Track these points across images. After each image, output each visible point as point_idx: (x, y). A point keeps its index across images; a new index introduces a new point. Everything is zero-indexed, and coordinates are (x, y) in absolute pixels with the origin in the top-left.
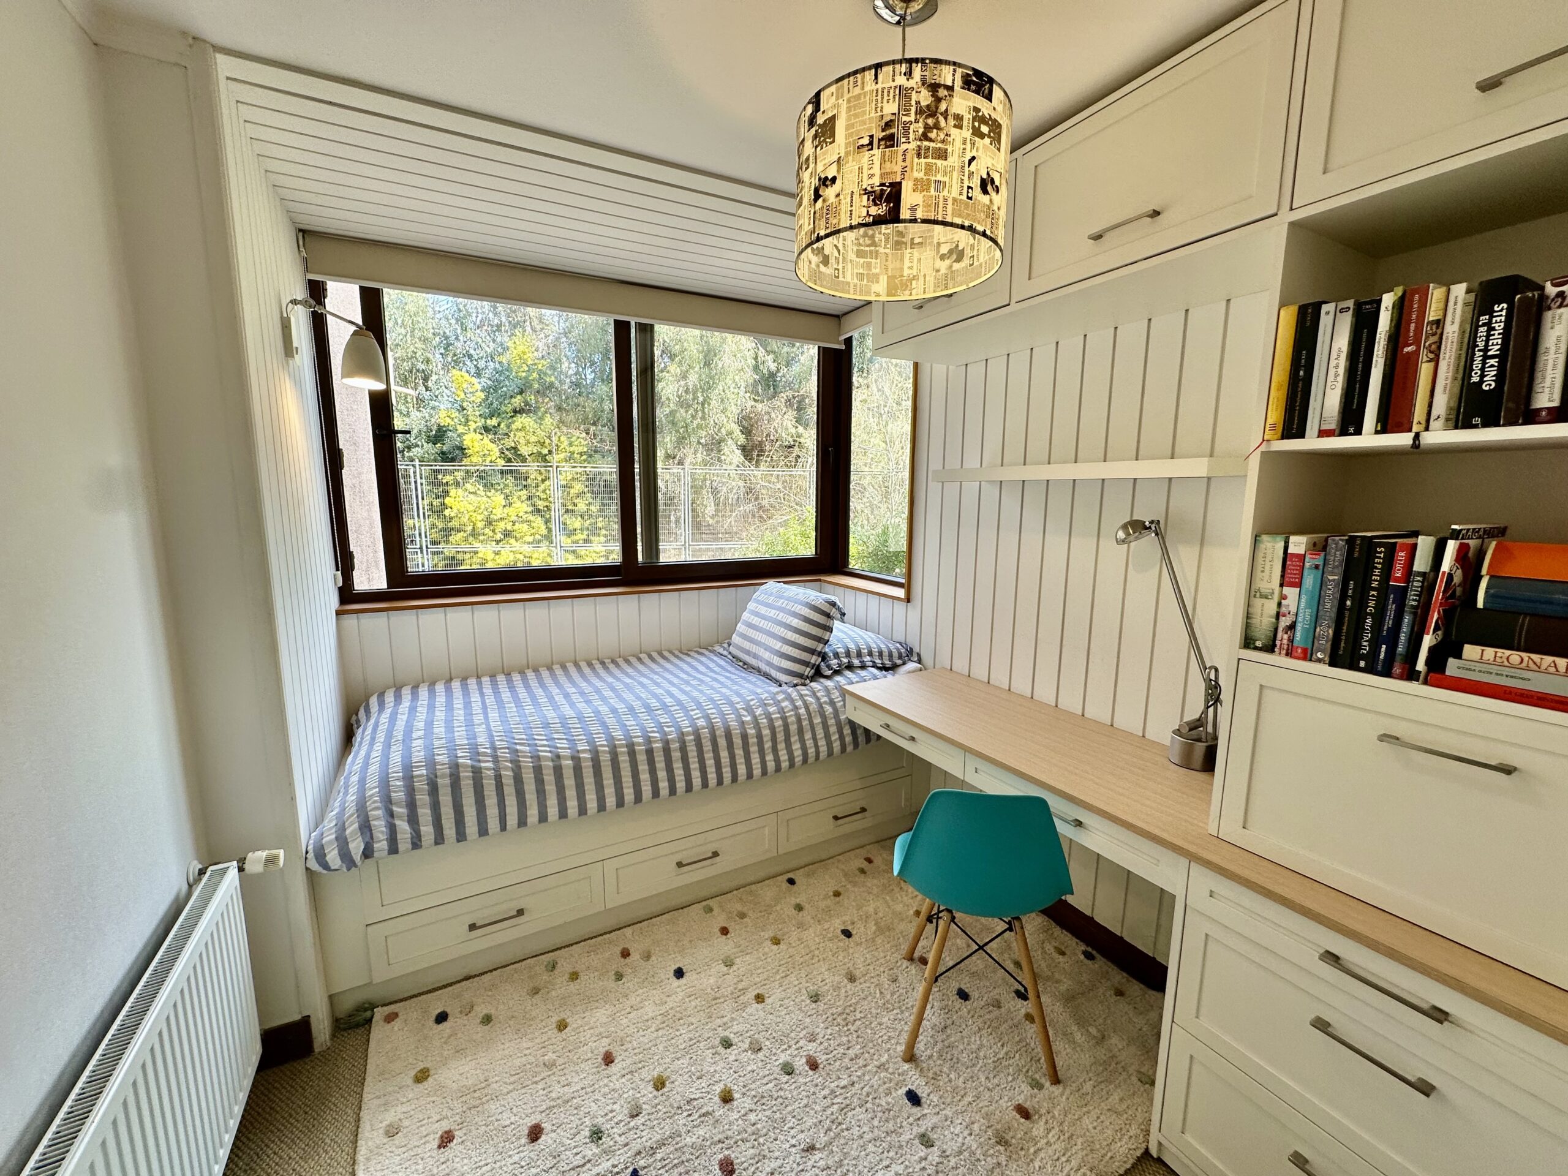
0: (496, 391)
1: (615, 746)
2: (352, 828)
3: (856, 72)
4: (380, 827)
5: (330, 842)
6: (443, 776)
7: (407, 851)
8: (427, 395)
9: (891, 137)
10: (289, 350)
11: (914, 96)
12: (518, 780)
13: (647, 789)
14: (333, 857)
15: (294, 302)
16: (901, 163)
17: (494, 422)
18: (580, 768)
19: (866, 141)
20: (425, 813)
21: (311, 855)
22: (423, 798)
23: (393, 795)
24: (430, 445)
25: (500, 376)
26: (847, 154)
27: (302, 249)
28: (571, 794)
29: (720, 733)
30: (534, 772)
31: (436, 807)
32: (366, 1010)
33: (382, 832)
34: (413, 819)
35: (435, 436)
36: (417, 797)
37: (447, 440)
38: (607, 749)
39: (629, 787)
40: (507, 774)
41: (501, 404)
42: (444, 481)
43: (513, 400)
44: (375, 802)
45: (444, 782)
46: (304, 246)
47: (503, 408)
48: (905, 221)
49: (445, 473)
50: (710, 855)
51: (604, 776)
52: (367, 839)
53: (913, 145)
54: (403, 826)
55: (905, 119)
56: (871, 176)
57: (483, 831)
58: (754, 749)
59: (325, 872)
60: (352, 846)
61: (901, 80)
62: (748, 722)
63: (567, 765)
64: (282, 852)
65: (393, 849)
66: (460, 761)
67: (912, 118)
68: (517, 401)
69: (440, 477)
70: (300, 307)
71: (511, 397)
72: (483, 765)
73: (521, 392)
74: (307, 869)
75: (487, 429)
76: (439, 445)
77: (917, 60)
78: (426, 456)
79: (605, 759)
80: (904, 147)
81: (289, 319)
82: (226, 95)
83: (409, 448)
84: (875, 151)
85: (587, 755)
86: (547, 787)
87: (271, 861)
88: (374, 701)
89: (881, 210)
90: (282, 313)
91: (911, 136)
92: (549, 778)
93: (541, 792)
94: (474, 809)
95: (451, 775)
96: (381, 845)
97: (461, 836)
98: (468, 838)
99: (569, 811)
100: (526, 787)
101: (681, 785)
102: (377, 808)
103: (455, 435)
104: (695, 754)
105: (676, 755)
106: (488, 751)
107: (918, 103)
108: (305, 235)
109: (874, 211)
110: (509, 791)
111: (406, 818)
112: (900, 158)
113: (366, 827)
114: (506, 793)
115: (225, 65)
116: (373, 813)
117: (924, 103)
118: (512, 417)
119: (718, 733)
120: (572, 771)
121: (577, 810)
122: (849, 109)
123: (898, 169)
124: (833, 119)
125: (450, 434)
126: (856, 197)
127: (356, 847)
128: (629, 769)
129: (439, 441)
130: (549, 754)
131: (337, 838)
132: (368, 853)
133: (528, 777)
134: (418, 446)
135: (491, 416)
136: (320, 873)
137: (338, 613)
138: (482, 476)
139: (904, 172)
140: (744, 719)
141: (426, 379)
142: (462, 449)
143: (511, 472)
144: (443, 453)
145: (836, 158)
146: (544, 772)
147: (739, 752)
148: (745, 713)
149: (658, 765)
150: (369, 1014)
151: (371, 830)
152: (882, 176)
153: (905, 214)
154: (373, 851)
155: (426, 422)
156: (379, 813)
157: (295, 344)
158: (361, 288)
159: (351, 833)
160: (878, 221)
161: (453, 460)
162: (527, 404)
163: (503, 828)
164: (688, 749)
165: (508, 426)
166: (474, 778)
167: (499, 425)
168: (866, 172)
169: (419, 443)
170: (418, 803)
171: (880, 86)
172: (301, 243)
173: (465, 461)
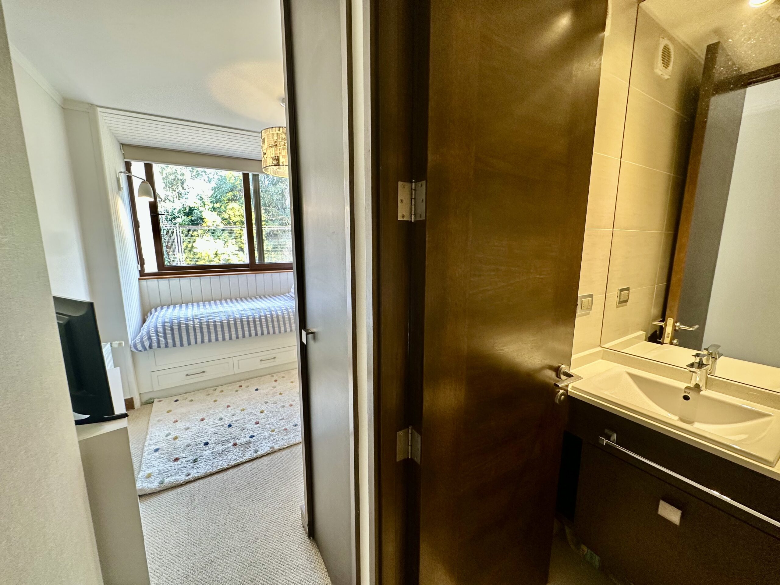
0: (219, 190)
1: (236, 319)
2: (145, 338)
3: (268, 128)
4: (154, 338)
5: (138, 342)
6: (175, 326)
7: (163, 348)
8: (183, 191)
9: (276, 145)
10: (120, 188)
11: (281, 135)
12: (201, 328)
13: (247, 333)
14: (139, 347)
15: (121, 172)
16: (279, 151)
17: (217, 205)
18: (223, 325)
19: (271, 145)
20: (169, 336)
21: (132, 346)
22: (168, 331)
23: (158, 330)
24: (186, 217)
25: (220, 182)
26: (268, 148)
27: (122, 150)
28: (220, 333)
29: (275, 316)
30: (207, 326)
31: (173, 334)
32: (152, 399)
33: (155, 340)
34: (165, 338)
35: (188, 213)
36: (167, 331)
37: (194, 215)
38: (233, 320)
39: (240, 332)
40: (197, 326)
41: (221, 196)
42: (193, 235)
43: (228, 194)
44: (152, 332)
45: (176, 327)
46: (123, 149)
47: (223, 198)
48: (281, 165)
49: (193, 231)
50: (273, 358)
51: (231, 328)
52: (150, 342)
53: (282, 147)
54: (162, 339)
55: (279, 141)
56: (273, 154)
57: (189, 344)
58: (287, 322)
59: (137, 352)
60: (145, 343)
61: (278, 132)
62: (285, 314)
63: (218, 324)
64: (123, 342)
65: (159, 346)
66: (181, 321)
67: (281, 141)
68: (230, 195)
69: (191, 233)
70: (122, 174)
71: (227, 193)
72: (189, 323)
73: (232, 190)
74: (131, 351)
75: (214, 209)
76: (190, 217)
77: (281, 127)
78: (184, 222)
79: (232, 323)
80: (279, 147)
81: (119, 178)
82: (100, 115)
83: (175, 218)
84: (273, 148)
85: (226, 321)
86: (211, 331)
87: (120, 344)
88: (153, 310)
89: (276, 162)
90: (117, 177)
91: (281, 145)
92: (212, 328)
93: (209, 332)
94: (186, 336)
95: (178, 325)
96: (155, 344)
97: (182, 345)
98: (184, 345)
99: (219, 339)
100: (204, 330)
101: (259, 333)
102: (153, 333)
103: (198, 212)
104: (265, 323)
105: (258, 323)
106: (191, 319)
107: (282, 137)
108: (123, 145)
109: (274, 162)
110: (198, 331)
111: (163, 337)
112: (279, 150)
113: (150, 338)
114: (197, 332)
115: (99, 109)
116: (152, 334)
117: (283, 137)
118: (227, 203)
119: (274, 316)
120: (220, 326)
121: (222, 338)
122: (267, 137)
123: (278, 153)
124: (264, 138)
125: (196, 211)
126: (270, 158)
127: (147, 344)
128: (241, 326)
129: (190, 215)
130: (212, 321)
131: (140, 342)
132: (151, 347)
133: (205, 327)
134: (179, 217)
135: (217, 202)
136: (135, 352)
137: (139, 279)
138: (212, 232)
139: (280, 153)
140: (284, 312)
141: (183, 183)
142: (202, 219)
143: (227, 230)
144: (192, 221)
145: (265, 148)
146: (210, 326)
147: (282, 323)
148: (285, 311)
149: (251, 326)
150: (152, 400)
151: (151, 340)
152: (275, 154)
153: (281, 164)
154: (152, 346)
155: (183, 205)
156: (154, 335)
157: (121, 186)
158: (145, 164)
159: (145, 340)
160: (275, 165)
161: (197, 224)
162: (235, 196)
163: (196, 343)
164: (262, 321)
165: (225, 207)
166: (186, 327)
167: (221, 206)
168: (272, 153)
169: (180, 216)
170: (167, 333)
171: (273, 133)
172: (122, 148)
173: (204, 225)
